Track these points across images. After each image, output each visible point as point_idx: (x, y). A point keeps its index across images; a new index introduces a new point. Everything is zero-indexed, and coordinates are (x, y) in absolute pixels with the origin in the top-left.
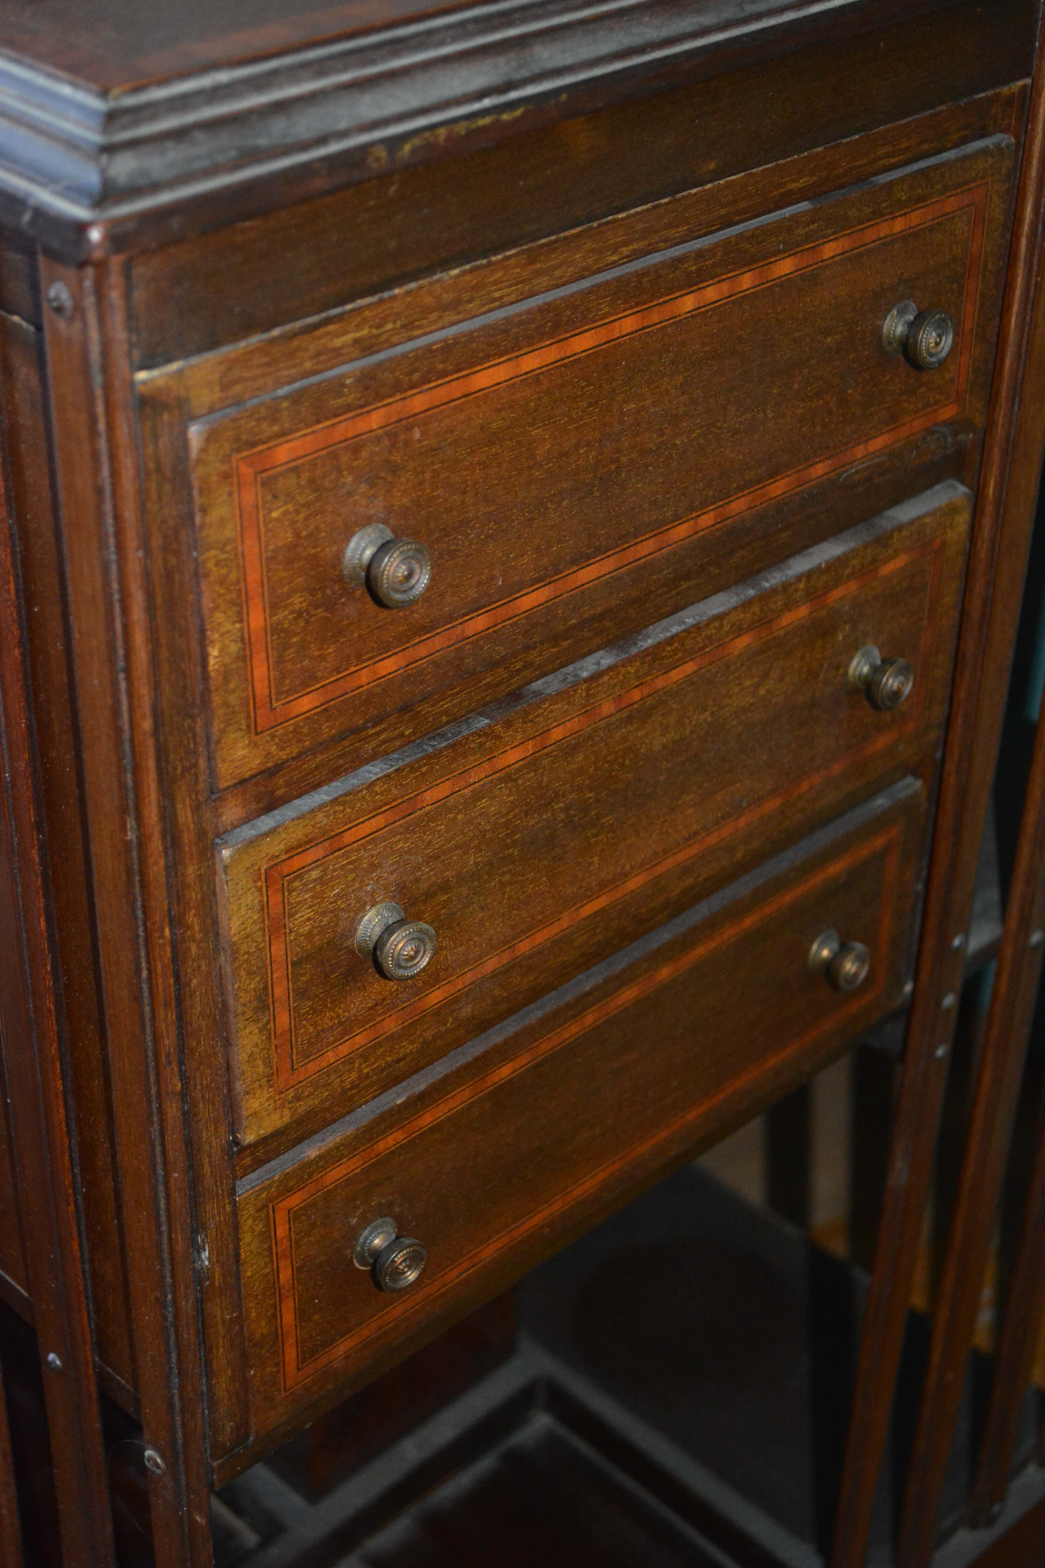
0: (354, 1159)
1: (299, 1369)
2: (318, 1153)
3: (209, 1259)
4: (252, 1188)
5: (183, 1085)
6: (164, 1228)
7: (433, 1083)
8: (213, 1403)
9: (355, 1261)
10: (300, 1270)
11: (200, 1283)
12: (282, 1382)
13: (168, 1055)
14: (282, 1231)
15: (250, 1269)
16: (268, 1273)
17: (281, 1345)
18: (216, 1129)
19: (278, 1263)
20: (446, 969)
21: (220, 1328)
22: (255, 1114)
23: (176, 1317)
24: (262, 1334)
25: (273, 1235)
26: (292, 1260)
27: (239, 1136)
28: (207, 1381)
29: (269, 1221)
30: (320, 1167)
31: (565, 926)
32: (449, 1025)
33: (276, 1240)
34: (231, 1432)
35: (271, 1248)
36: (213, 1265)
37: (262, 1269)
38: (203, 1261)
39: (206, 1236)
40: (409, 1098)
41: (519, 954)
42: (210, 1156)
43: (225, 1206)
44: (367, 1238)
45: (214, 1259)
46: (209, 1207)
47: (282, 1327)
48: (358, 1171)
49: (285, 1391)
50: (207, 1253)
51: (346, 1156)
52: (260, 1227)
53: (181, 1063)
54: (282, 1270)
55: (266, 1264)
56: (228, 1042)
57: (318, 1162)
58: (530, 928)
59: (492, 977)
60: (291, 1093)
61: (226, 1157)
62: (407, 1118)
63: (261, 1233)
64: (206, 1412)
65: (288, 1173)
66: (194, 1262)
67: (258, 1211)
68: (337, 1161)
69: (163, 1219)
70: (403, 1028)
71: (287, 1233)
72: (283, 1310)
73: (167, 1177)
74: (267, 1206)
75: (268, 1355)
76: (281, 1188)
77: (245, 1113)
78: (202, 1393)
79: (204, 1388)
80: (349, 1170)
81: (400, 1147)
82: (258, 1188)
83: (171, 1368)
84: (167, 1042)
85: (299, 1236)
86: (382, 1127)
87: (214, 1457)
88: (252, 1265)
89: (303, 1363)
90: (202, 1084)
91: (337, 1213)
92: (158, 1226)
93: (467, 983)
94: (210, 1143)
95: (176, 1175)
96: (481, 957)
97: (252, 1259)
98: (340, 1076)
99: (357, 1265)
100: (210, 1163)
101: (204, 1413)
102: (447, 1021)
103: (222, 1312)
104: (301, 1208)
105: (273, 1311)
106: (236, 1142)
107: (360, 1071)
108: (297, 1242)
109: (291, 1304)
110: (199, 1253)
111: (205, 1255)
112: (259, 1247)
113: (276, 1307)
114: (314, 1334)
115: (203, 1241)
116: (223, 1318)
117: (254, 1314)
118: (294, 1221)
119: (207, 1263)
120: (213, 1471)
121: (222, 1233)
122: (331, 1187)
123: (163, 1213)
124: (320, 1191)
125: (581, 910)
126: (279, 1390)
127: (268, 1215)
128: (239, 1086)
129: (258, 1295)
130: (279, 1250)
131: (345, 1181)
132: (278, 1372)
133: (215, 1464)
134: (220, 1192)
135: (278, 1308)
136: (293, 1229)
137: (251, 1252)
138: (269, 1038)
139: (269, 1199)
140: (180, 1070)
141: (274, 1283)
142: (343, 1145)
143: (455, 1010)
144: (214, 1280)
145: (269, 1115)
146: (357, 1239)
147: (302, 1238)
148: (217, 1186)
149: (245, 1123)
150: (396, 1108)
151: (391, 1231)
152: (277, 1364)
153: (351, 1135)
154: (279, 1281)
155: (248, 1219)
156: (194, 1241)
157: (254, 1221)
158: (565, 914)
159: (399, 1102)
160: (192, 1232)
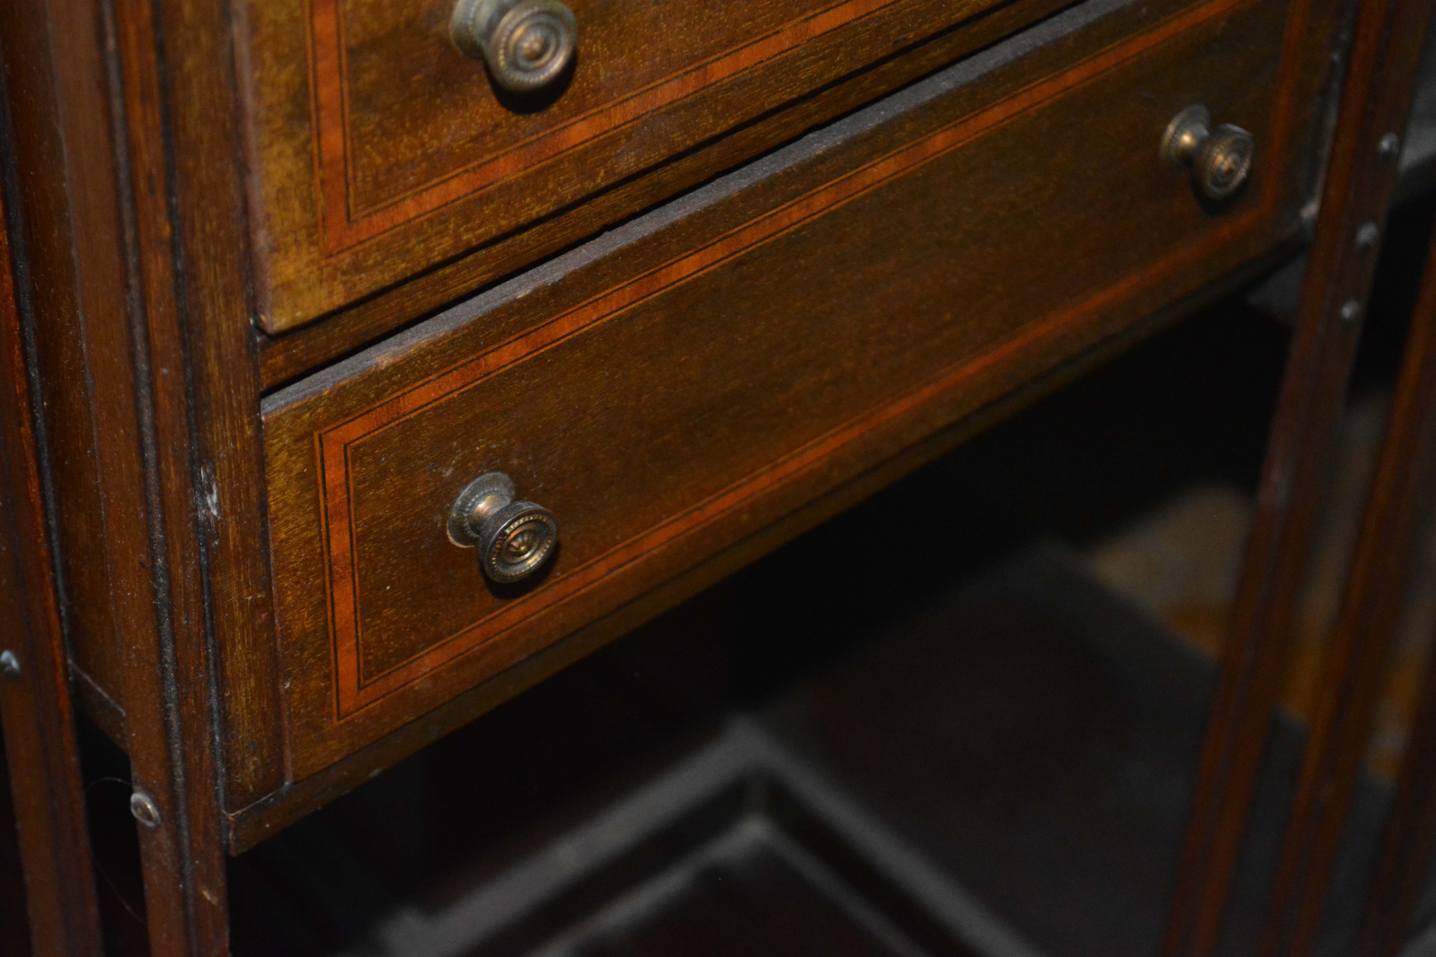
0: (449, 377)
1: (360, 688)
2: (391, 361)
3: (219, 506)
4: (286, 404)
5: (173, 229)
6: (150, 454)
7: (574, 272)
8: (227, 725)
9: (448, 533)
10: (362, 538)
11: (207, 544)
12: (335, 705)
13: (149, 177)
14: (334, 475)
15: (284, 529)
16: (312, 538)
17: (332, 648)
18: (228, 303)
19: (327, 525)
20: (595, 91)
21: (237, 614)
22: (287, 285)
23: (170, 593)
24: (304, 629)
25: (320, 481)
26: (350, 523)
27: (263, 318)
28: (218, 692)
29: (313, 458)
30: (395, 383)
31: (787, 44)
32: (599, 180)
33: (324, 488)
34: (255, 771)
35: (316, 501)
36: (225, 516)
37: (303, 530)
38: (209, 509)
39: (214, 471)
40: (536, 291)
41: (713, 80)
42: (218, 347)
43: (242, 427)
44: (467, 500)
45: (227, 508)
46: (217, 426)
47: (333, 622)
48: (455, 395)
49: (339, 719)
50: (215, 497)
51: (436, 371)
52: (298, 467)
53: (169, 193)
54: (335, 537)
55: (308, 523)
56: (243, 168)
57: (391, 376)
58: (732, 41)
59: (668, 113)
60: (346, 259)
61: (244, 351)
62: (533, 323)
63: (301, 476)
64: (217, 738)
65: (344, 387)
66: (196, 510)
67: (297, 441)
68: (422, 378)
69: (149, 441)
70: (526, 177)
71: (343, 479)
72: (336, 596)
73: (152, 373)
74: (310, 434)
75: (311, 661)
76: (333, 409)
77: (271, 283)
78: (211, 709)
79: (214, 703)
80: (441, 393)
81: (521, 366)
82: (295, 405)
83: (163, 670)
84: (146, 157)
85: (360, 487)
86: (495, 331)
87: (231, 807)
88: (287, 523)
89: (366, 679)
90: (203, 230)
91: (421, 458)
92: (141, 449)
93: (629, 118)
94: (218, 326)
95: (165, 371)
96: (653, 78)
97: (287, 515)
98: (423, 241)
99: (451, 539)
100: (219, 357)
101: (213, 740)
102: (597, 174)
103: (240, 591)
104: (364, 444)
105: (319, 595)
106: (260, 328)
107: (457, 236)
108: (358, 494)
109: (349, 588)
110: (203, 496)
111: (212, 499)
112: (298, 497)
113: (324, 591)
114: (384, 637)
115: (208, 477)
116: (240, 598)
117: (290, 598)
118: (354, 462)
119: (215, 512)
120: (228, 828)
121: (238, 467)
122: (412, 415)
123: (147, 431)
124: (394, 420)
125: (812, 21)
126: (330, 716)
127: (312, 448)
128: (262, 239)
129: (296, 570)
130: (329, 505)
131: (433, 409)
132: (328, 688)
133: (231, 816)
134: (235, 404)
135: (328, 592)
136: (351, 475)
137: (286, 504)
138: (310, 168)
139: (315, 425)
140: (169, 204)
141: (322, 554)
142: (431, 352)
143: (610, 157)
144: (227, 539)
145: (309, 289)
146: (452, 500)
147: (367, 489)
148: (229, 393)
149: (270, 296)
150: (515, 305)
151: (505, 492)
152: (327, 677)
153: (445, 337)
154: (329, 552)
155: (280, 450)
156: (194, 476)
157: (291, 455)
158: (789, 25)
159: (520, 295)
160: (192, 462)
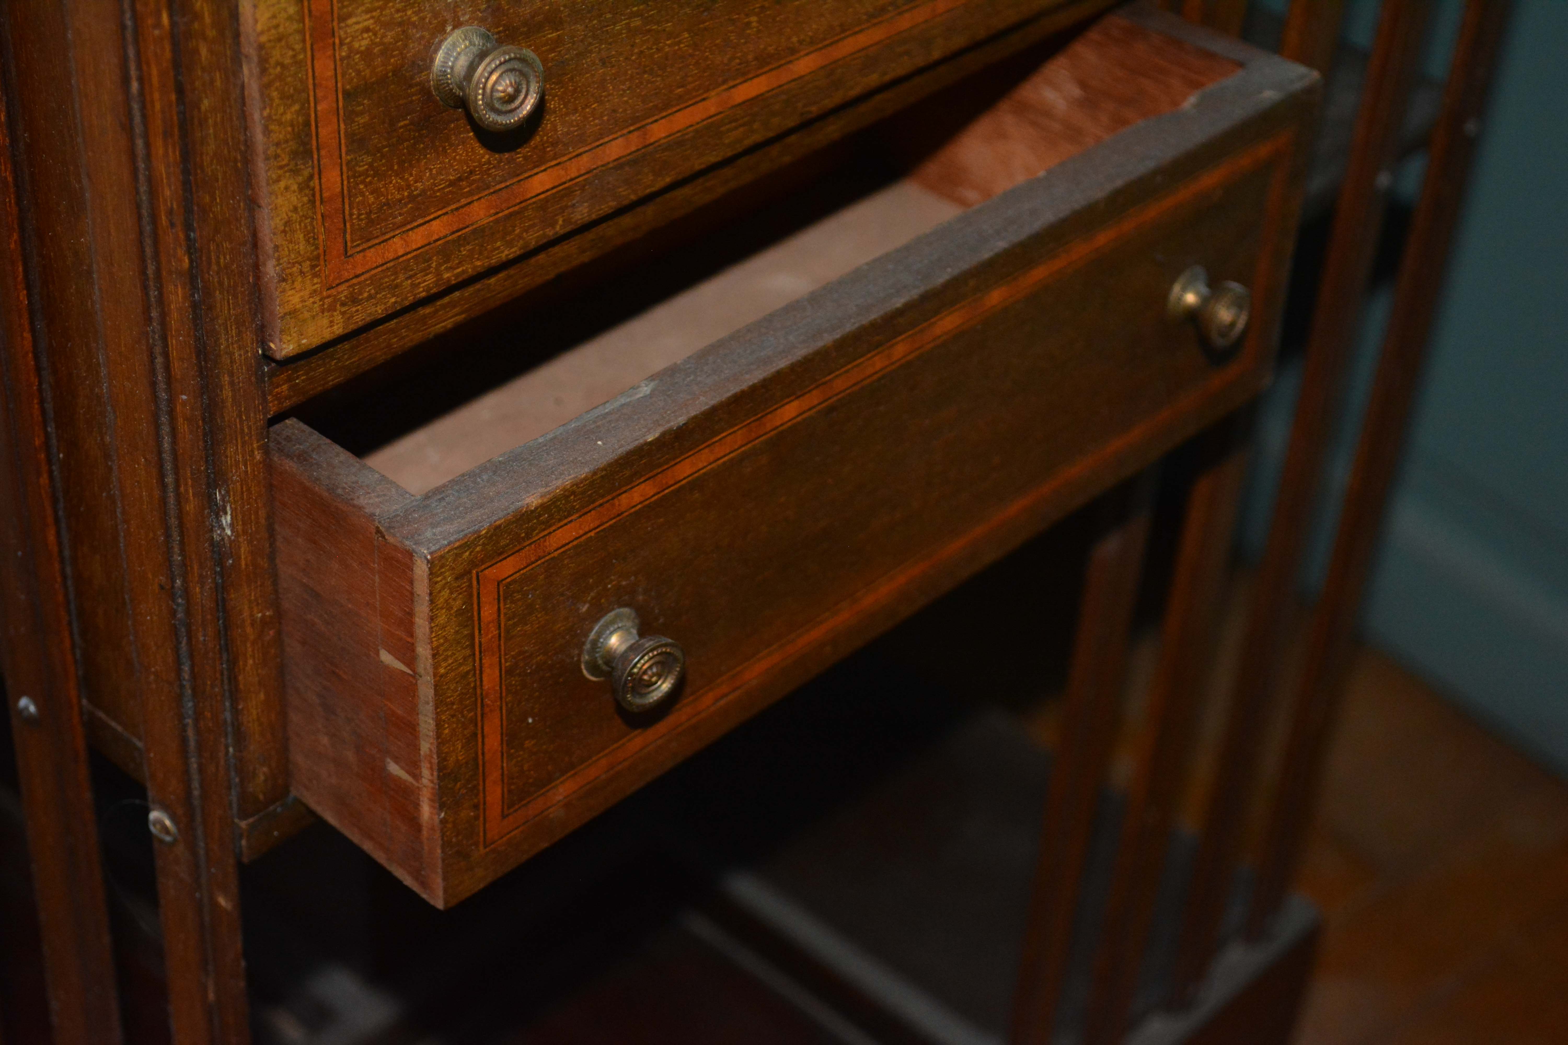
0: (588, 517)
1: (504, 816)
2: (540, 501)
4: (449, 544)
7: (695, 417)
9: (583, 667)
10: (510, 672)
12: (481, 834)
14: (488, 612)
15: (444, 664)
16: (468, 673)
17: (481, 779)
19: (481, 659)
24: (458, 760)
25: (476, 618)
26: (500, 658)
29: (471, 595)
30: (543, 523)
33: (479, 624)
35: (472, 636)
37: (460, 665)
40: (663, 434)
44: (599, 634)
47: (483, 754)
48: (592, 534)
49: (485, 847)
51: (578, 510)
52: (457, 604)
54: (487, 671)
55: (465, 658)
57: (540, 516)
62: (660, 465)
63: (460, 613)
65: (500, 526)
67: (457, 579)
68: (566, 518)
71: (495, 616)
72: (486, 729)
74: (470, 572)
75: (464, 791)
76: (489, 548)
80: (581, 532)
81: (648, 506)
82: (457, 544)
85: (511, 622)
86: (627, 473)
88: (445, 660)
89: (509, 808)
91: (562, 594)
97: (446, 650)
99: (585, 672)
104: (514, 581)
105: (472, 727)
108: (507, 631)
109: (497, 721)
112: (457, 632)
113: (476, 725)
114: (526, 767)
117: (447, 731)
118: (505, 599)
122: (556, 554)
124: (540, 558)
126: (476, 844)
127: (470, 586)
129: (453, 704)
130: (483, 640)
131: (575, 547)
132: (476, 818)
135: (479, 724)
136: (503, 611)
137: (446, 640)
139: (473, 563)
141: (475, 688)
142: (573, 493)
146: (586, 635)
147: (515, 625)
150: (646, 448)
151: (632, 628)
152: (476, 807)
153: (586, 479)
154: (481, 685)
155: (443, 588)
157: (451, 593)
159: (650, 438)
